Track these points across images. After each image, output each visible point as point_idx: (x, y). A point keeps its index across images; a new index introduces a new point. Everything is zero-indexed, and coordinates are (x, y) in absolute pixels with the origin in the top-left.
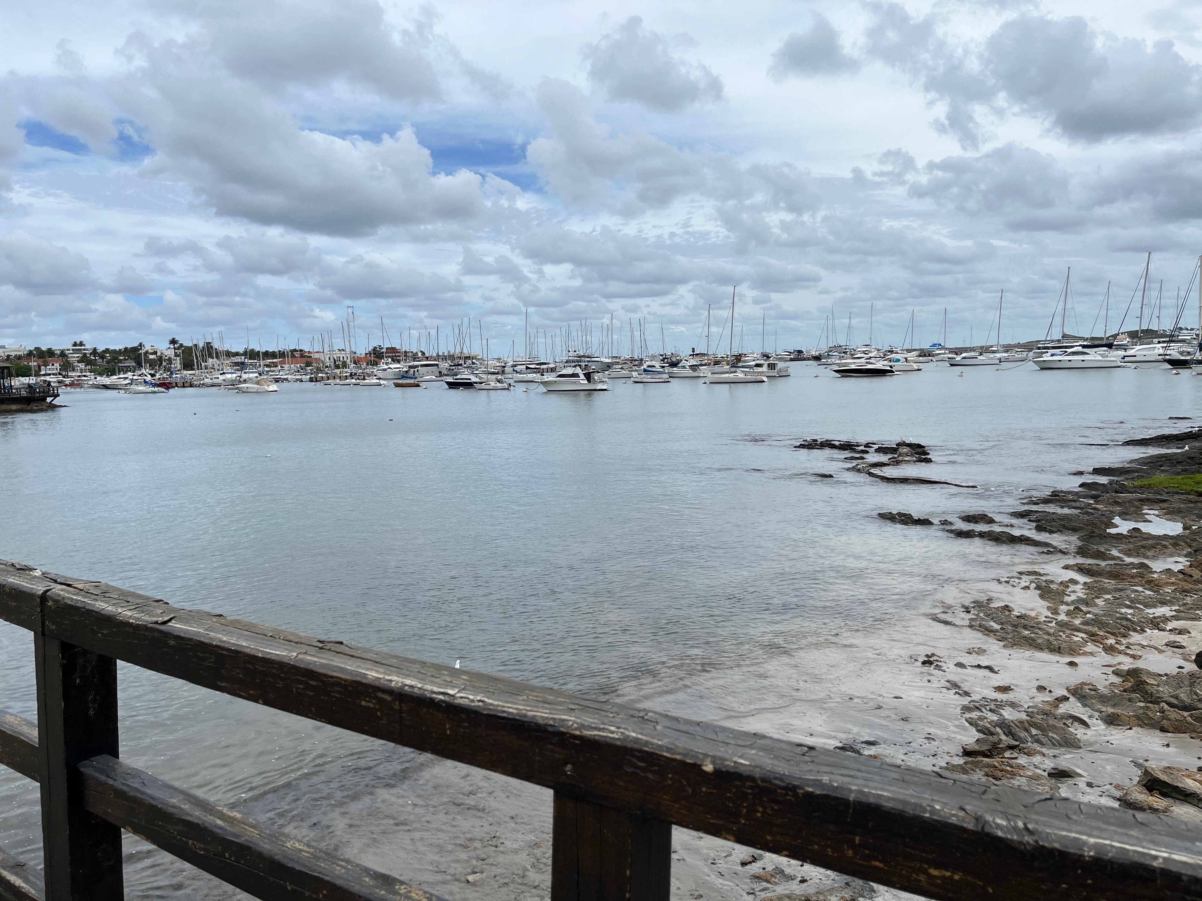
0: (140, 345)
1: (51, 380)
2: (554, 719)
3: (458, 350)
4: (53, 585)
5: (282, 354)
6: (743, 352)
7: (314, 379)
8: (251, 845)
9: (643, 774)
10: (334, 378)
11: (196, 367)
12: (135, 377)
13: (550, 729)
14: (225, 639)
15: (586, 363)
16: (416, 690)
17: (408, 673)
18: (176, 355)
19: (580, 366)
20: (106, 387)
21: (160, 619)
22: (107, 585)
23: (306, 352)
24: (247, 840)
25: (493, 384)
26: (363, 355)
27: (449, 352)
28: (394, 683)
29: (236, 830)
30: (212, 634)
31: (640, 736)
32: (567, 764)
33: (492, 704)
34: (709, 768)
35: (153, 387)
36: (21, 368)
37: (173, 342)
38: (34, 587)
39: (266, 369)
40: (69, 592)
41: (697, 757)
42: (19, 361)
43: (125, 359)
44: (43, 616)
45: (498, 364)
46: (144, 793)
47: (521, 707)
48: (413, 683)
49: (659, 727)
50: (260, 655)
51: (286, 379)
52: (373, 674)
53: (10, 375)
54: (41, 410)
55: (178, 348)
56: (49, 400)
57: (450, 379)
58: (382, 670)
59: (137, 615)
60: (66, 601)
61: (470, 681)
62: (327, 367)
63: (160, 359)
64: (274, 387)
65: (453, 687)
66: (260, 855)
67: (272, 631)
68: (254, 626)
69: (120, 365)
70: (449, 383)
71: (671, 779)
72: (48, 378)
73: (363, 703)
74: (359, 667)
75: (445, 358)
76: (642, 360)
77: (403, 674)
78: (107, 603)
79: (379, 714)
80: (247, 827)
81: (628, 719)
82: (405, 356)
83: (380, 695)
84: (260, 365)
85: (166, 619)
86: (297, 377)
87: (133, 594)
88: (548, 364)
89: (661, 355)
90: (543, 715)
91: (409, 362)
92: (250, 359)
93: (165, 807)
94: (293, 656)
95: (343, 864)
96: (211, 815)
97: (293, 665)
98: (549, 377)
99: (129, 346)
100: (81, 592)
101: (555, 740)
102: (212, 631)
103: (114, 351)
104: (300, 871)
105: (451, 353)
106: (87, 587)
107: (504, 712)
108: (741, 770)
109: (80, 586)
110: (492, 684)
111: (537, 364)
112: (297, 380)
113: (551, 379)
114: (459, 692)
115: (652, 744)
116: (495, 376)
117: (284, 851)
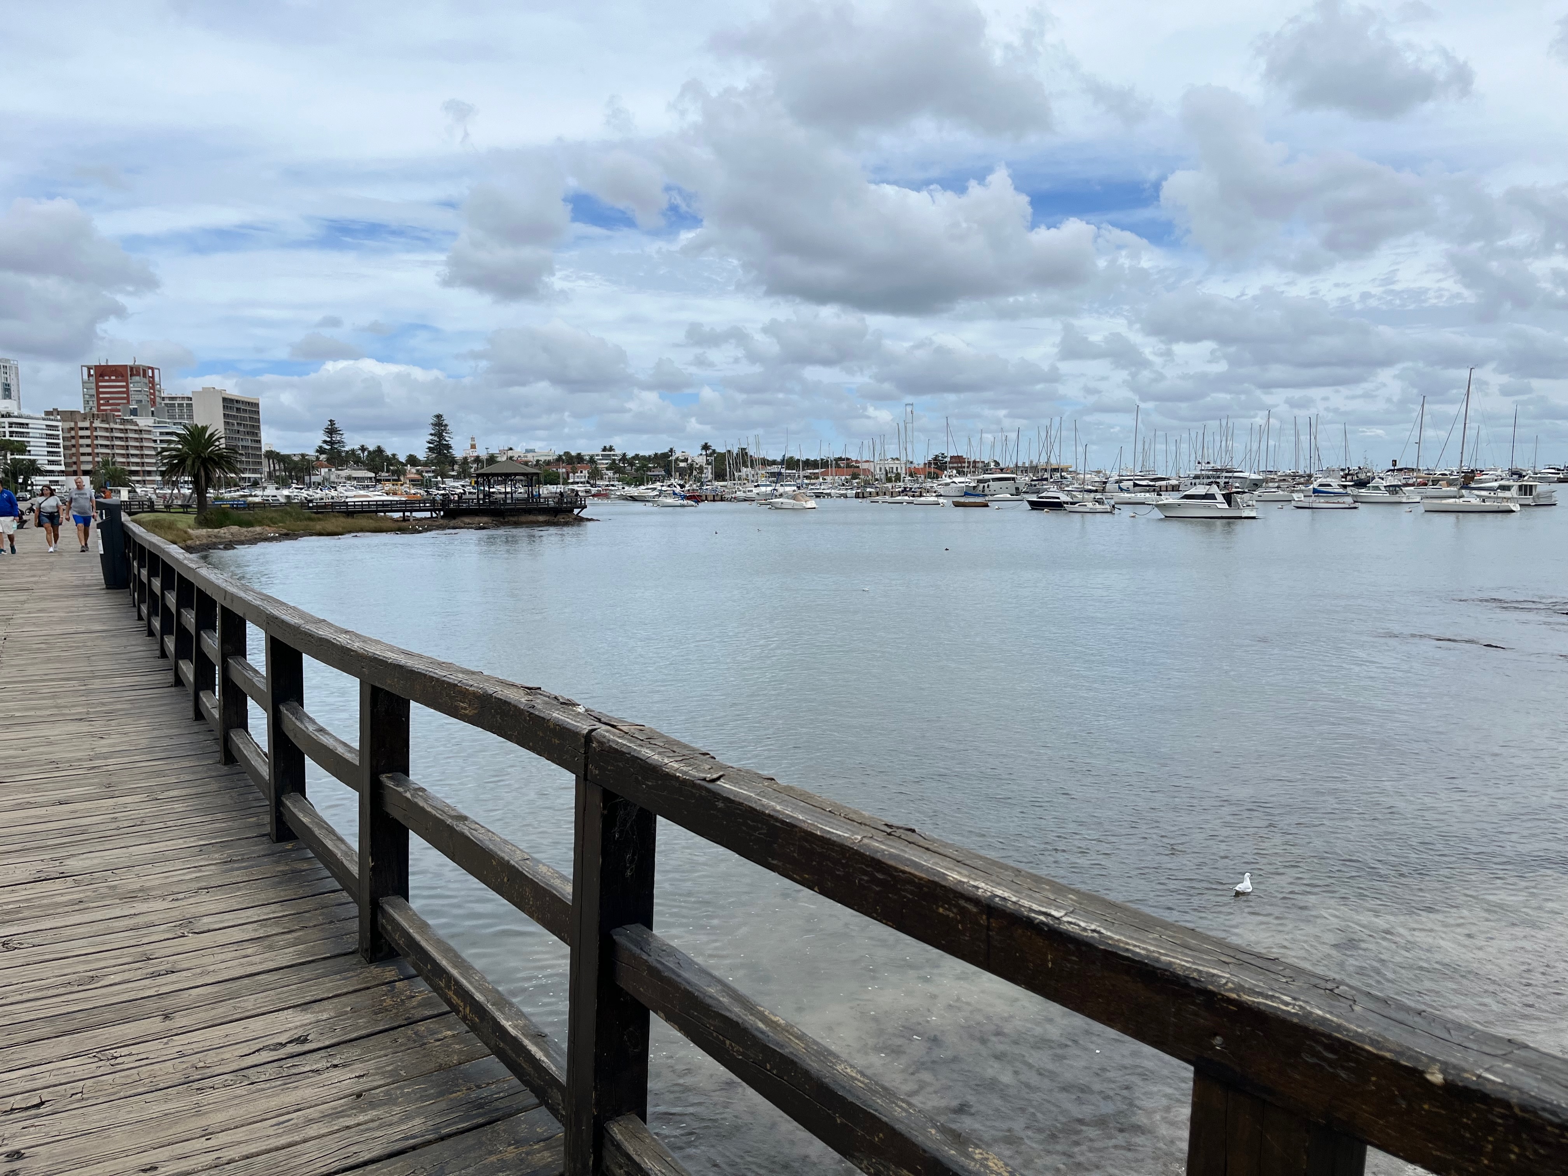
0: (671, 450)
1: (578, 489)
2: (1200, 972)
3: (1043, 460)
4: (598, 725)
5: (824, 464)
6: (1478, 467)
7: (861, 495)
8: (796, 1059)
9: (1331, 1070)
10: (885, 494)
11: (728, 477)
12: (664, 488)
13: (1193, 984)
14: (778, 808)
15: (1227, 480)
16: (1009, 904)
17: (998, 880)
18: (708, 463)
19: (1217, 483)
20: (633, 499)
21: (709, 776)
22: (651, 730)
23: (852, 461)
24: (792, 1053)
25: (1090, 505)
26: (922, 466)
27: (1031, 462)
28: (980, 890)
29: (779, 1038)
30: (765, 801)
31: (1328, 1016)
32: (1216, 1035)
33: (1111, 938)
34: (1437, 1078)
35: (682, 499)
36: (550, 474)
37: (706, 447)
38: (579, 724)
39: (806, 481)
40: (614, 735)
41: (1419, 1060)
42: (547, 467)
43: (654, 467)
44: (586, 758)
45: (1097, 479)
46: (679, 976)
47: (1152, 948)
48: (1006, 895)
49: (1357, 1008)
50: (819, 833)
51: (829, 495)
52: (954, 876)
53: (539, 483)
54: (566, 524)
55: (711, 455)
56: (576, 511)
57: (1034, 498)
58: (966, 873)
59: (684, 769)
60: (611, 743)
61: (1081, 904)
62: (877, 480)
63: (691, 467)
64: (811, 503)
65: (1058, 908)
66: (807, 1073)
67: (831, 805)
68: (811, 797)
69: (649, 473)
70: (1032, 503)
71: (1374, 1084)
72: (575, 487)
73: (941, 910)
74: (936, 864)
75: (1025, 470)
76: (1310, 476)
77: (992, 881)
78: (653, 750)
79: (960, 926)
80: (791, 1037)
81: (1308, 989)
82: (974, 467)
83: (962, 902)
84: (799, 476)
85: (715, 776)
86: (842, 492)
87: (678, 743)
88: (1168, 479)
89: (1343, 470)
90: (1183, 963)
91: (978, 475)
92: (787, 468)
93: (701, 996)
94: (856, 839)
95: (904, 1105)
96: (751, 1014)
97: (856, 850)
98: (1168, 498)
99: (659, 452)
100: (626, 736)
101: (1200, 999)
102: (764, 797)
103: (644, 458)
104: (852, 1103)
105: (1034, 463)
106: (633, 731)
107: (1127, 950)
108: (1488, 1088)
109: (625, 728)
110: (1109, 911)
111: (1152, 480)
112: (842, 495)
113: (1171, 501)
114: (1066, 915)
115: (1347, 1030)
116: (1092, 495)
117: (834, 1074)
